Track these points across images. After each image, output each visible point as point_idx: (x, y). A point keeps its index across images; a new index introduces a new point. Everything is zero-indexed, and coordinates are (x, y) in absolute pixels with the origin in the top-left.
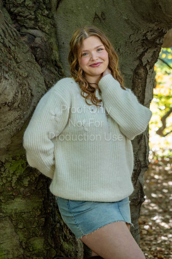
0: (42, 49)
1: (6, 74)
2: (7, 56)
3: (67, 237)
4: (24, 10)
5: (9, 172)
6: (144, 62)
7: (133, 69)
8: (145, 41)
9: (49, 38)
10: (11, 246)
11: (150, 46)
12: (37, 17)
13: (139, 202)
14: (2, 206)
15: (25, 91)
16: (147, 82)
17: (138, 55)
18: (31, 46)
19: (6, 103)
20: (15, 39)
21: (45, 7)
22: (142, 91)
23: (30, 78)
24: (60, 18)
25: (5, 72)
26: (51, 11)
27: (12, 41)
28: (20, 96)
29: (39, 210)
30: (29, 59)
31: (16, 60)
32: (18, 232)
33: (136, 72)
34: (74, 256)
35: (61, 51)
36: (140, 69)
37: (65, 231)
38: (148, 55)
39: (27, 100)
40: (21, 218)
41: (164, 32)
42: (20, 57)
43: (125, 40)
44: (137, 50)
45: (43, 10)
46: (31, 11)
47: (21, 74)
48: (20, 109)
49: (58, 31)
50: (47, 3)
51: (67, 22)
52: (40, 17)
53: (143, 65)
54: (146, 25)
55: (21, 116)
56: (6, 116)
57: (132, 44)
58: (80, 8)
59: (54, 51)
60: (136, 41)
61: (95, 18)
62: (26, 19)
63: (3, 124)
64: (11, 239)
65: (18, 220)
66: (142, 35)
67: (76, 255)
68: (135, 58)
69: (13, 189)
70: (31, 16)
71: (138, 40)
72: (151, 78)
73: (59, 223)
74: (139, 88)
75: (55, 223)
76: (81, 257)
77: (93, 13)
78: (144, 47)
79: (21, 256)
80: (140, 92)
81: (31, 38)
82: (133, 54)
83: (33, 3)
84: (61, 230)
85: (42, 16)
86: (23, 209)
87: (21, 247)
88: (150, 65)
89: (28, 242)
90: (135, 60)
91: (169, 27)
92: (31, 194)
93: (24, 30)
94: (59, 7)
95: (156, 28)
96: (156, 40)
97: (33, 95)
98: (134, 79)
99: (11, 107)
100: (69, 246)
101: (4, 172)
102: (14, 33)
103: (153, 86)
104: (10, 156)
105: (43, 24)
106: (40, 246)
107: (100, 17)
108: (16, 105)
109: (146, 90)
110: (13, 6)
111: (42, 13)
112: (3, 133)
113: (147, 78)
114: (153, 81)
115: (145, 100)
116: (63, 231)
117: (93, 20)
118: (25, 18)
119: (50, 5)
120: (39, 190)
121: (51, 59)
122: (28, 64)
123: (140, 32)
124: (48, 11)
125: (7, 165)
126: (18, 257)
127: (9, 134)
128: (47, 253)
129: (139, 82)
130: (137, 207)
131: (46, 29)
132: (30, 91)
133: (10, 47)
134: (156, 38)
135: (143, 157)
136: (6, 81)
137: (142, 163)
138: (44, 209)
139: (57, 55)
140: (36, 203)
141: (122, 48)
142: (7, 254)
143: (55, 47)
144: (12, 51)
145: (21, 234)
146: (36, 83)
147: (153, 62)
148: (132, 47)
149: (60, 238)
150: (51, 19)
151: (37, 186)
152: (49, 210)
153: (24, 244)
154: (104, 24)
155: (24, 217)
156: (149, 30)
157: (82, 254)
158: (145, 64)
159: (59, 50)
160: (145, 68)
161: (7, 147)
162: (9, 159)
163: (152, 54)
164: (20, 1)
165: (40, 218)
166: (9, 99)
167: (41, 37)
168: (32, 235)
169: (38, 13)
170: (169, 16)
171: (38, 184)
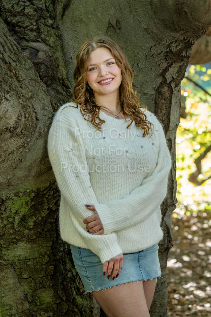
0: (47, 65)
1: (7, 94)
2: (7, 74)
3: (80, 289)
4: (23, 19)
5: (10, 211)
6: (168, 79)
7: (154, 87)
8: (168, 54)
9: (54, 52)
10: (14, 300)
11: (175, 60)
12: (40, 27)
13: (165, 249)
14: (3, 252)
15: (29, 114)
16: (172, 103)
17: (161, 71)
18: (34, 62)
19: (7, 129)
20: (15, 53)
21: (48, 15)
22: (167, 114)
23: (34, 99)
24: (66, 28)
25: (6, 92)
26: (55, 20)
27: (12, 56)
28: (23, 120)
29: (46, 257)
30: (32, 76)
31: (17, 78)
32: (22, 283)
33: (159, 92)
34: (89, 313)
35: (68, 67)
36: (164, 87)
37: (77, 283)
38: (173, 70)
39: (32, 125)
40: (25, 266)
41: (192, 42)
42: (22, 74)
43: (144, 53)
44: (160, 65)
45: (46, 19)
46: (31, 20)
47: (24, 94)
48: (23, 136)
49: (65, 44)
50: (50, 11)
51: (75, 32)
52: (43, 28)
53: (167, 82)
54: (170, 35)
55: (24, 144)
56: (7, 144)
57: (153, 58)
58: (90, 16)
59: (60, 68)
60: (158, 54)
61: (109, 28)
62: (27, 30)
63: (3, 153)
64: (14, 291)
65: (23, 269)
66: (165, 46)
67: (92, 312)
68: (157, 74)
69: (15, 232)
70: (32, 26)
71: (160, 53)
72: (177, 98)
73: (70, 272)
74: (163, 109)
75: (65, 272)
76: (97, 315)
77: (107, 21)
78: (168, 61)
79: (26, 311)
80: (164, 115)
81: (33, 52)
82: (155, 70)
83: (34, 11)
84: (73, 281)
85: (46, 27)
86: (27, 255)
87: (26, 301)
88: (175, 83)
89: (34, 294)
90: (157, 77)
91: (197, 36)
92: (37, 237)
93: (25, 43)
94: (65, 15)
95: (181, 38)
96: (182, 52)
97: (38, 118)
98: (157, 100)
99: (13, 133)
100: (82, 300)
101: (5, 211)
102: (14, 47)
103: (179, 107)
104: (12, 192)
105: (47, 35)
106: (49, 299)
107: (115, 27)
108: (19, 130)
110: (10, 15)
111: (45, 23)
112: (3, 164)
113: (173, 98)
114: (179, 102)
115: (170, 124)
116: (75, 282)
117: (106, 30)
118: (25, 29)
119: (54, 13)
120: (46, 232)
121: (57, 77)
122: (32, 82)
123: (163, 43)
124: (52, 20)
125: (8, 203)
126: (23, 312)
127: (11, 165)
128: (57, 308)
129: (162, 102)
130: (163, 255)
131: (51, 41)
132: (34, 114)
133: (11, 62)
134: (182, 50)
135: (170, 194)
136: (8, 103)
138: (52, 254)
139: (64, 73)
140: (43, 248)
141: (141, 62)
142: (10, 309)
143: (61, 63)
144: (12, 68)
145: (26, 285)
146: (41, 105)
147: (178, 79)
148: (153, 61)
149: (72, 290)
150: (56, 30)
151: (44, 227)
152: (59, 256)
153: (29, 297)
154: (119, 35)
155: (28, 265)
156: (173, 41)
157: (98, 311)
158: (170, 81)
159: (66, 67)
160: (169, 85)
161: (8, 181)
162: (10, 195)
163: (178, 69)
164: (19, 8)
165: (48, 266)
166: (12, 124)
167: (45, 51)
168: (39, 287)
169: (40, 22)
170: (197, 23)
171: (45, 225)
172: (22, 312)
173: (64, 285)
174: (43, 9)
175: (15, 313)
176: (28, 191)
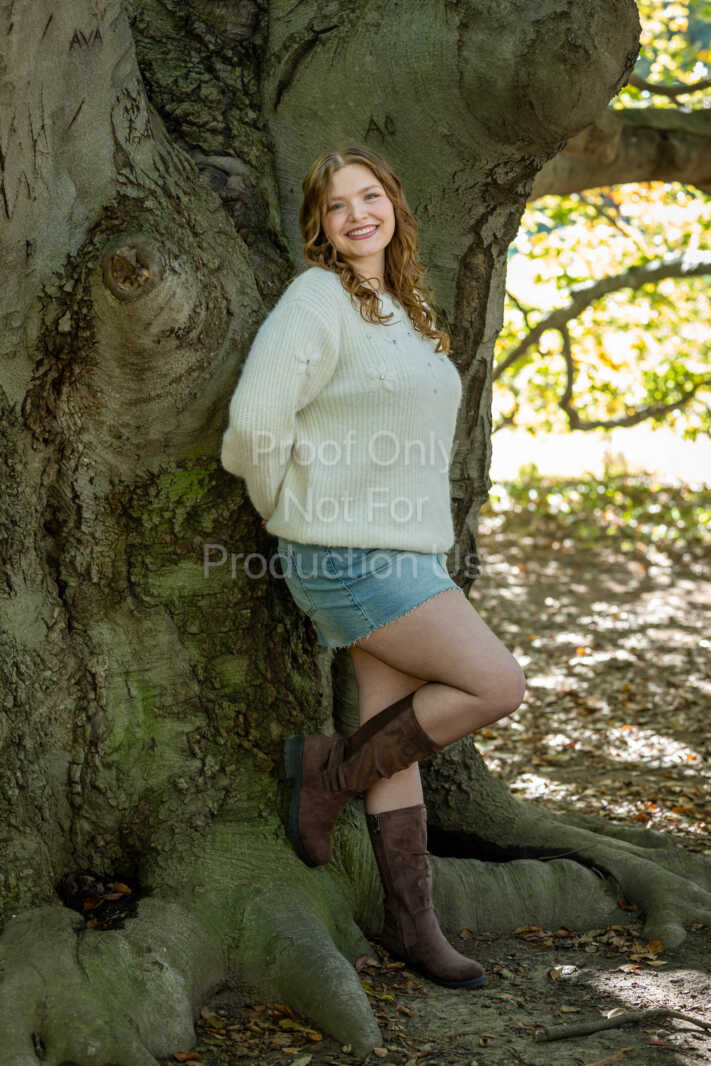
0: (247, 204)
1: (174, 260)
2: (174, 219)
3: (298, 657)
4: (198, 108)
5: (167, 497)
6: (486, 238)
7: (458, 254)
8: (489, 188)
9: (258, 178)
10: (169, 677)
11: (501, 200)
12: (231, 126)
14: (150, 580)
15: (216, 302)
16: (491, 287)
17: (472, 222)
18: (222, 195)
19: (172, 331)
20: (188, 178)
21: (247, 102)
22: (479, 310)
23: (225, 272)
24: (283, 130)
25: (172, 256)
26: (261, 113)
27: (182, 184)
28: (203, 313)
30: (221, 225)
31: (192, 228)
32: (187, 643)
33: (465, 264)
34: (315, 704)
35: (285, 209)
36: (476, 254)
37: (293, 645)
38: (496, 222)
39: (219, 324)
40: (194, 609)
41: (537, 165)
42: (201, 220)
43: (441, 183)
44: (470, 210)
45: (243, 109)
46: (214, 111)
47: (205, 262)
48: (200, 346)
49: (279, 161)
50: (251, 92)
51: (302, 138)
52: (237, 128)
53: (482, 242)
54: (493, 149)
55: (203, 363)
56: (169, 362)
57: (458, 195)
58: (333, 107)
59: (271, 210)
60: (469, 187)
61: (371, 131)
62: (204, 130)
64: (170, 658)
65: (188, 615)
66: (483, 172)
67: (319, 703)
68: (464, 229)
69: (176, 540)
70: (215, 123)
71: (473, 185)
73: (280, 622)
74: (472, 300)
75: (272, 623)
77: (366, 117)
78: (487, 202)
79: (193, 700)
80: (475, 311)
81: (218, 176)
82: (461, 219)
83: (219, 92)
84: (285, 642)
85: (242, 125)
86: (199, 586)
87: (194, 679)
88: (498, 247)
89: (209, 666)
90: (463, 234)
91: (549, 154)
93: (201, 157)
94: (281, 102)
95: (518, 156)
96: (516, 184)
97: (231, 311)
98: (460, 280)
99: (182, 340)
100: (302, 680)
101: (157, 496)
102: (186, 164)
104: (172, 459)
105: (244, 143)
106: (238, 677)
107: (382, 128)
108: (194, 334)
109: (488, 305)
110: (170, 98)
111: (241, 117)
113: (493, 277)
115: (485, 330)
116: (290, 644)
117: (365, 134)
118: (202, 129)
119: (259, 98)
120: (237, 541)
121: (266, 228)
122: (220, 237)
123: (479, 166)
124: (254, 112)
125: (164, 481)
127: (173, 406)
128: (256, 692)
129: (473, 286)
131: (253, 155)
132: (224, 302)
133: (180, 196)
134: (516, 181)
135: (478, 470)
136: (175, 278)
137: (476, 485)
139: (277, 220)
141: (434, 203)
142: (160, 694)
143: (272, 200)
144: (183, 208)
145: (194, 647)
146: (238, 284)
147: (506, 239)
148: (458, 202)
149: (284, 658)
150: (263, 133)
151: (233, 531)
153: (200, 672)
154: (390, 145)
155: (200, 607)
156: (500, 161)
157: (330, 702)
158: (489, 242)
159: (281, 209)
160: (487, 251)
161: (166, 438)
162: (168, 466)
163: (506, 220)
164: (188, 87)
165: (240, 610)
166: (181, 321)
167: (243, 175)
168: (220, 651)
169: (232, 116)
170: (552, 127)
171: (235, 527)
172: (186, 700)
173: (269, 649)
174: (238, 89)
175: (170, 703)
176: (205, 458)
